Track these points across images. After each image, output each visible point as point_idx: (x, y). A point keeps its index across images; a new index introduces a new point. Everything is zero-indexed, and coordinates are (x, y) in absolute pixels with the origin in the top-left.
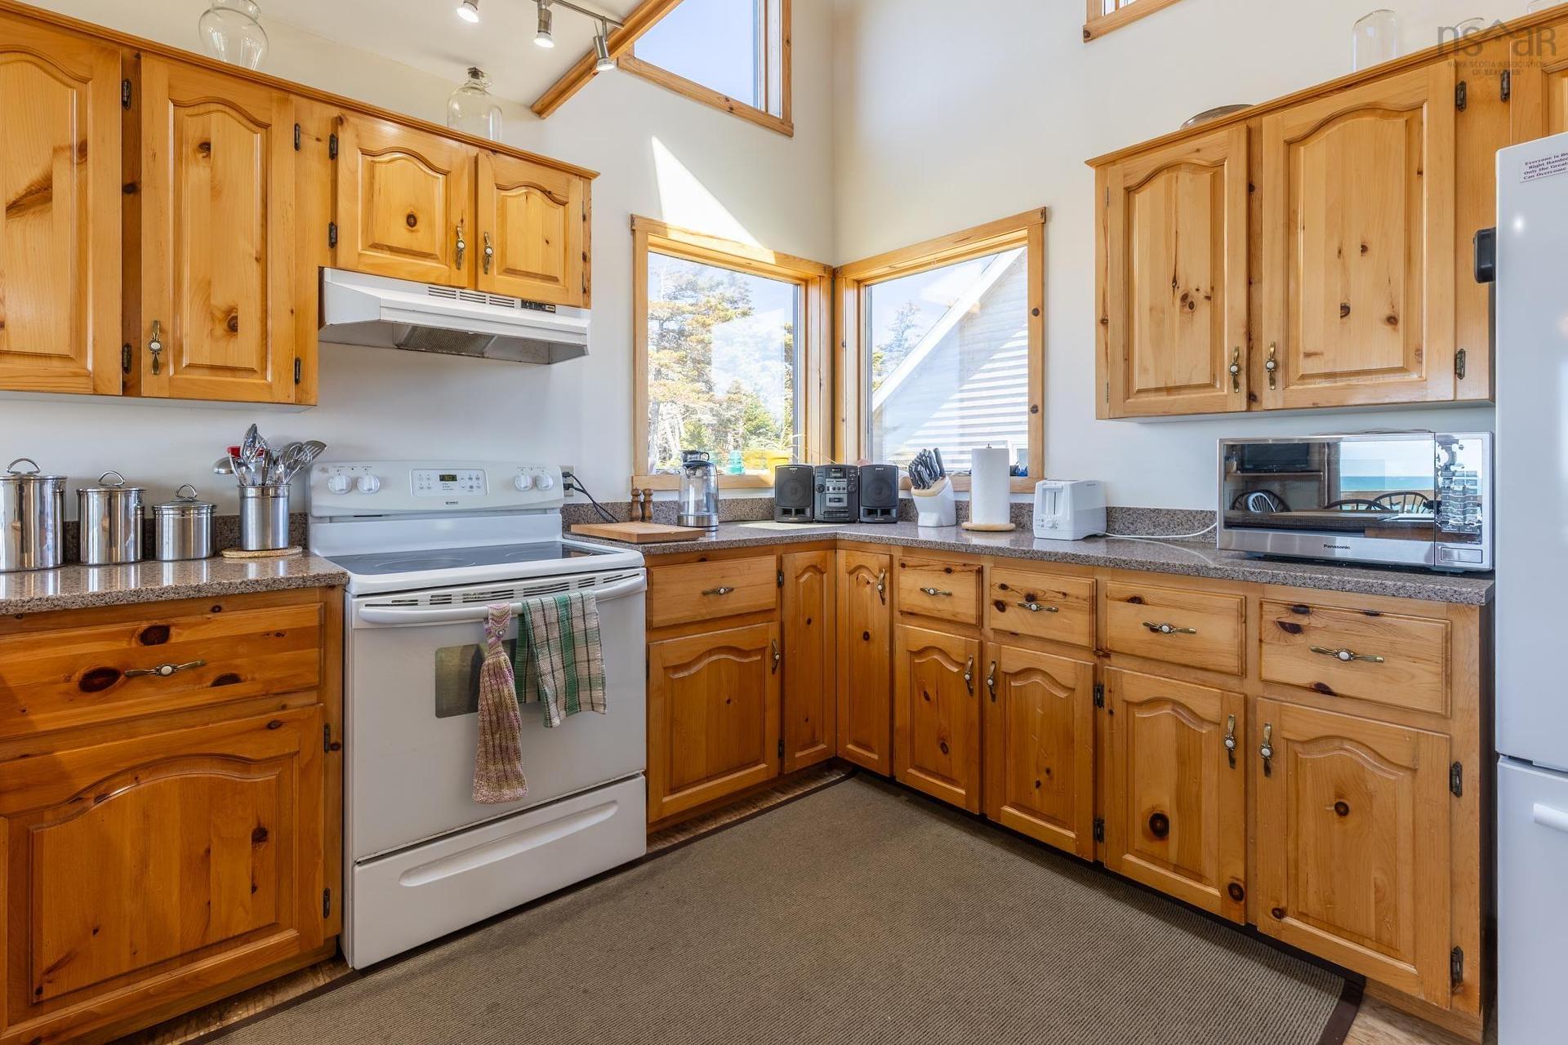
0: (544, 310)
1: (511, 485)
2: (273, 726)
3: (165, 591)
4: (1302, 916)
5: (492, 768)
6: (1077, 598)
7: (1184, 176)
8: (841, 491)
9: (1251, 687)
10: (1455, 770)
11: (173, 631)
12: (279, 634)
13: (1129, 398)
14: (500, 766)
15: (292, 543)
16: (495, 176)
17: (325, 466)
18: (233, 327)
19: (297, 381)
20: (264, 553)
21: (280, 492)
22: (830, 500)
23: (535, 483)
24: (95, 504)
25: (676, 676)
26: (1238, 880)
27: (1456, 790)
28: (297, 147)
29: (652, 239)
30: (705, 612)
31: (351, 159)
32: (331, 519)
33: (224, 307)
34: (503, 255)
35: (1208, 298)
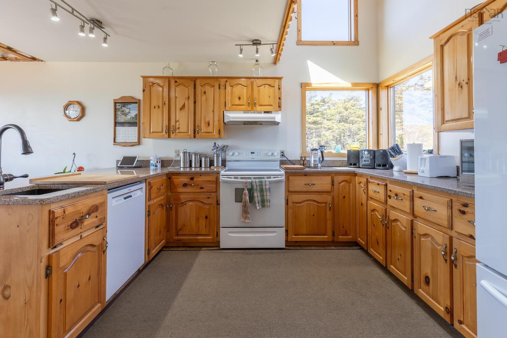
0: (269, 113)
1: (266, 155)
2: (208, 198)
3: (193, 171)
5: (244, 215)
6: (407, 196)
7: (458, 37)
8: (368, 158)
9: (453, 234)
11: (194, 178)
12: (209, 181)
13: (444, 124)
14: (245, 215)
15: (222, 165)
16: (257, 84)
17: (229, 150)
18: (209, 125)
19: (219, 134)
20: (217, 167)
21: (220, 155)
22: (365, 161)
23: (272, 154)
24: (193, 156)
25: (296, 205)
26: (448, 306)
28: (219, 88)
29: (307, 88)
30: (305, 189)
31: (229, 88)
32: (230, 161)
33: (207, 121)
34: (259, 102)
35: (467, 83)
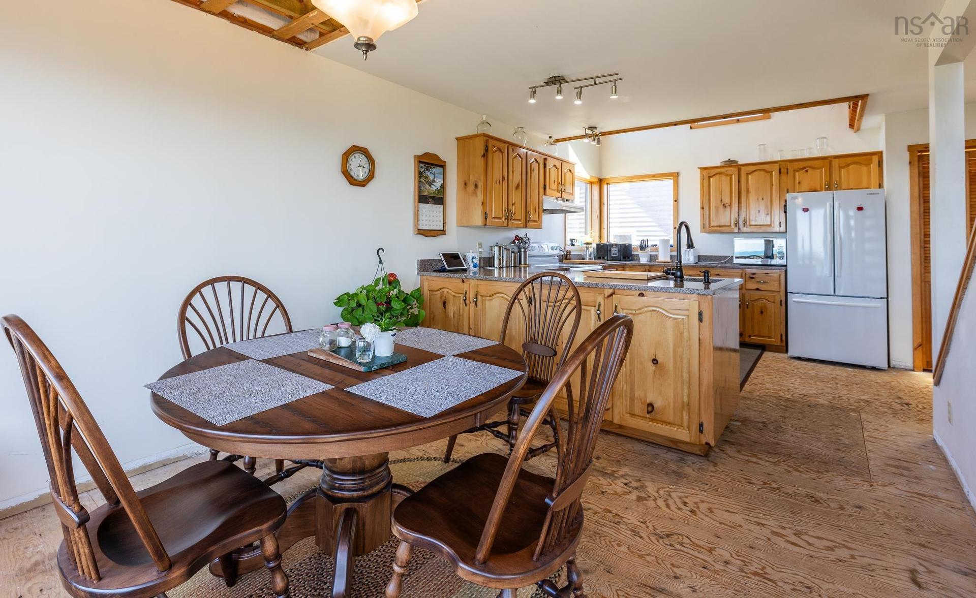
4: (755, 336)
7: (723, 177)
8: (616, 251)
10: (781, 301)
13: (710, 228)
22: (613, 254)
27: (781, 305)
35: (729, 205)
